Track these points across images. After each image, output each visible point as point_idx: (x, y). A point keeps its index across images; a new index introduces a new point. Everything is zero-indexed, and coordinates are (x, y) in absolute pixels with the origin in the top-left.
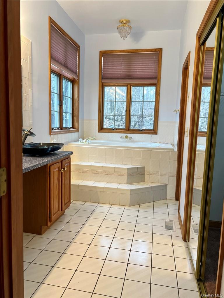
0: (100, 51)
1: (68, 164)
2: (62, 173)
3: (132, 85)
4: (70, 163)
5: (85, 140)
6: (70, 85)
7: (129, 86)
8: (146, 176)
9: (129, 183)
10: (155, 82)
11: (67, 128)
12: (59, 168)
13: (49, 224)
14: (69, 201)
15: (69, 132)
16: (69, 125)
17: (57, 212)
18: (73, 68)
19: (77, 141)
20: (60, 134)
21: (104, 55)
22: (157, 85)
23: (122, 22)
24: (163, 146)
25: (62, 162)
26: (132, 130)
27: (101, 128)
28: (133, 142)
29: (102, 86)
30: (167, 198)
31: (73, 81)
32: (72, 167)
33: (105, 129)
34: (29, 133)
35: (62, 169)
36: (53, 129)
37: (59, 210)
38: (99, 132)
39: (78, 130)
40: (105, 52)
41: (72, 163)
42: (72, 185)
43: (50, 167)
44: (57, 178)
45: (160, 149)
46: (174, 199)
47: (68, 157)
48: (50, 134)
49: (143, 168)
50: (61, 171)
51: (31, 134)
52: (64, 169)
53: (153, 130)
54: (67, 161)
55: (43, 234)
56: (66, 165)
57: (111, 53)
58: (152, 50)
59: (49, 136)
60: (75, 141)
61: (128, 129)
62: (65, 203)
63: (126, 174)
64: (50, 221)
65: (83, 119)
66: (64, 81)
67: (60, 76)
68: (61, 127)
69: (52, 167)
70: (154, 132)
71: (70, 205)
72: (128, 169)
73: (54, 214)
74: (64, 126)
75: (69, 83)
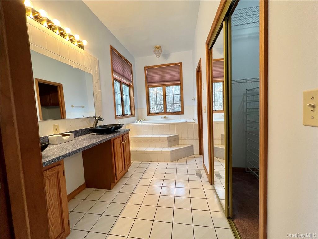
0: (145, 67)
1: (127, 138)
2: (123, 144)
3: (165, 85)
4: (128, 137)
5: (139, 121)
6: (127, 88)
7: (164, 86)
8: (180, 141)
9: (169, 146)
10: (179, 82)
11: (127, 115)
12: (120, 141)
13: (116, 181)
14: (130, 162)
15: (128, 117)
16: (129, 113)
17: (122, 171)
18: (128, 77)
19: (134, 122)
20: (123, 118)
21: (147, 69)
22: (181, 84)
23: (156, 48)
24: (188, 121)
25: (122, 137)
26: (168, 112)
27: (149, 113)
28: (170, 120)
29: (148, 88)
30: (194, 154)
31: (129, 86)
32: (130, 139)
33: (151, 113)
34: (99, 119)
35: (123, 141)
36: (117, 116)
37: (123, 170)
38: (147, 116)
39: (135, 116)
40: (148, 67)
41: (130, 137)
42: (132, 151)
43: (113, 141)
44: (120, 148)
45: (186, 123)
46: (199, 154)
47: (127, 133)
48: (116, 119)
49: (178, 136)
50: (122, 143)
51: (101, 119)
52: (124, 141)
53: (181, 112)
54: (126, 136)
55: (112, 188)
56: (126, 138)
57: (151, 67)
58: (176, 64)
59: (115, 120)
60: (132, 123)
61: (166, 112)
62: (127, 165)
63: (167, 141)
64: (116, 179)
65: (137, 109)
66: (123, 86)
67: (120, 82)
68: (123, 114)
69: (115, 141)
70: (181, 113)
71: (131, 165)
72: (168, 137)
73: (119, 174)
74: (125, 113)
75: (127, 87)
